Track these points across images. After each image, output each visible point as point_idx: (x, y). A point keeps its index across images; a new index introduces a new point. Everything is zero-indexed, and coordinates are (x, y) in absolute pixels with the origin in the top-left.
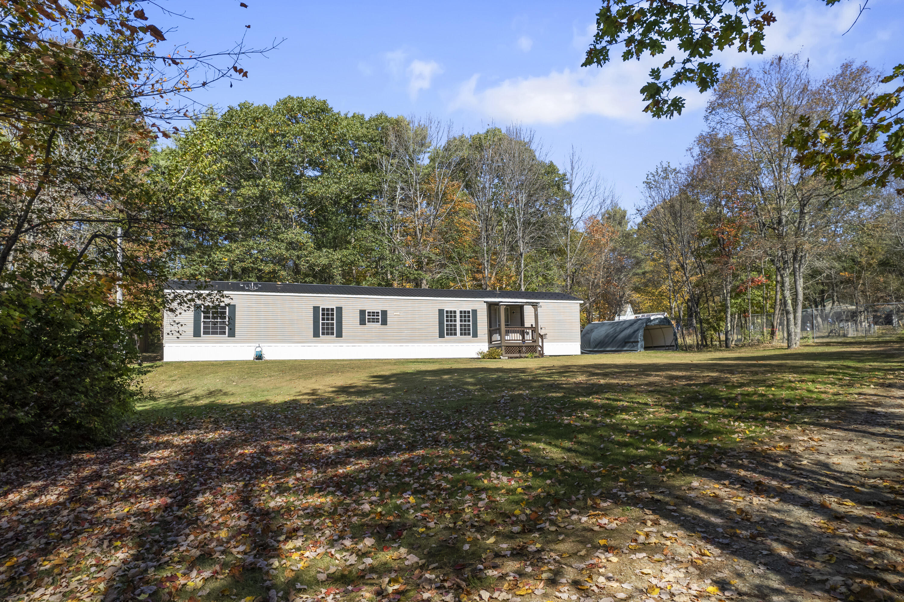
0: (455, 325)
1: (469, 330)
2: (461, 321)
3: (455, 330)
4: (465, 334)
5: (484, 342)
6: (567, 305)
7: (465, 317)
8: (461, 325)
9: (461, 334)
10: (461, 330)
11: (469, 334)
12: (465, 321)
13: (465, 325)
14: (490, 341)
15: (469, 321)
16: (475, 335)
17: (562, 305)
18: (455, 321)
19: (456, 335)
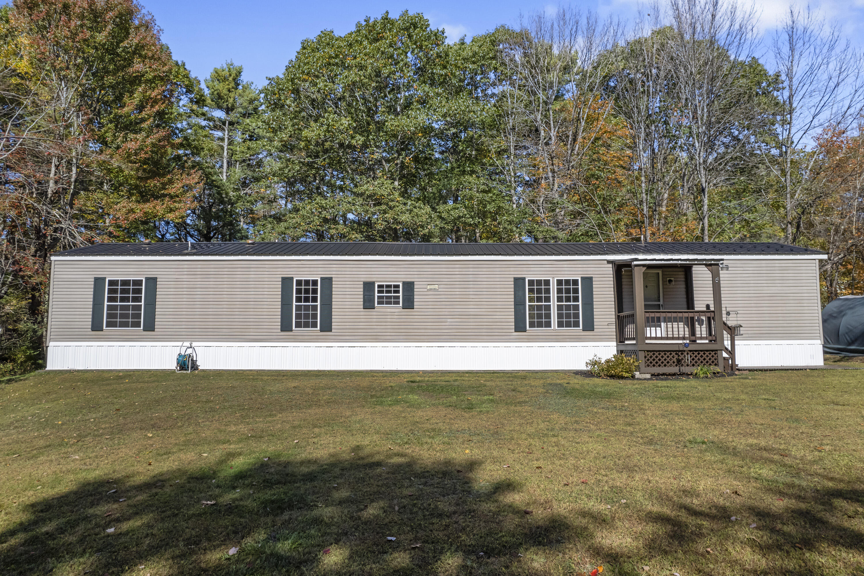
0: (548, 308)
1: (577, 316)
2: (560, 299)
3: (548, 316)
4: (568, 325)
5: (609, 340)
6: (790, 264)
7: (568, 291)
8: (560, 308)
9: (560, 325)
10: (560, 316)
11: (577, 325)
12: (568, 299)
13: (568, 307)
14: (621, 338)
15: (576, 299)
16: (589, 326)
17: (777, 264)
18: (548, 299)
19: (550, 327)
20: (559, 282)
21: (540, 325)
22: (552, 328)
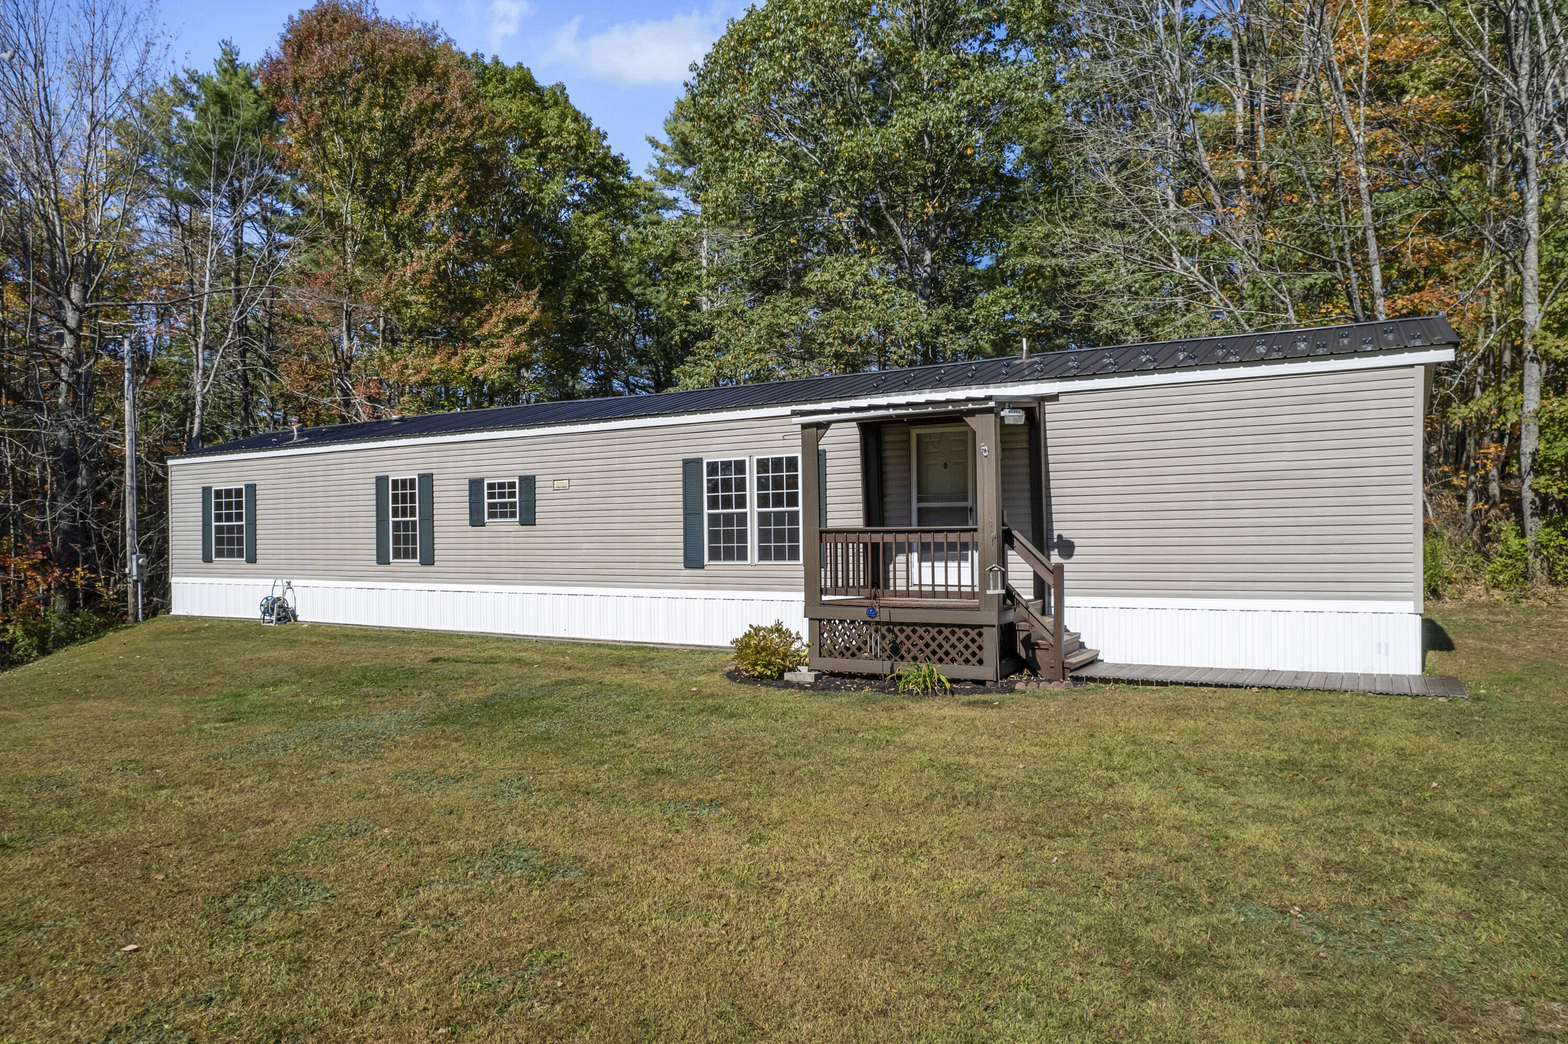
0: (742, 518)
1: (794, 535)
2: (763, 501)
3: (742, 537)
4: (780, 555)
6: (1330, 385)
7: (778, 483)
8: (763, 519)
9: (764, 555)
11: (793, 554)
12: (778, 501)
13: (778, 519)
15: (793, 500)
17: (1288, 388)
18: (741, 502)
19: (746, 559)
20: (762, 465)
21: (729, 555)
22: (749, 562)
